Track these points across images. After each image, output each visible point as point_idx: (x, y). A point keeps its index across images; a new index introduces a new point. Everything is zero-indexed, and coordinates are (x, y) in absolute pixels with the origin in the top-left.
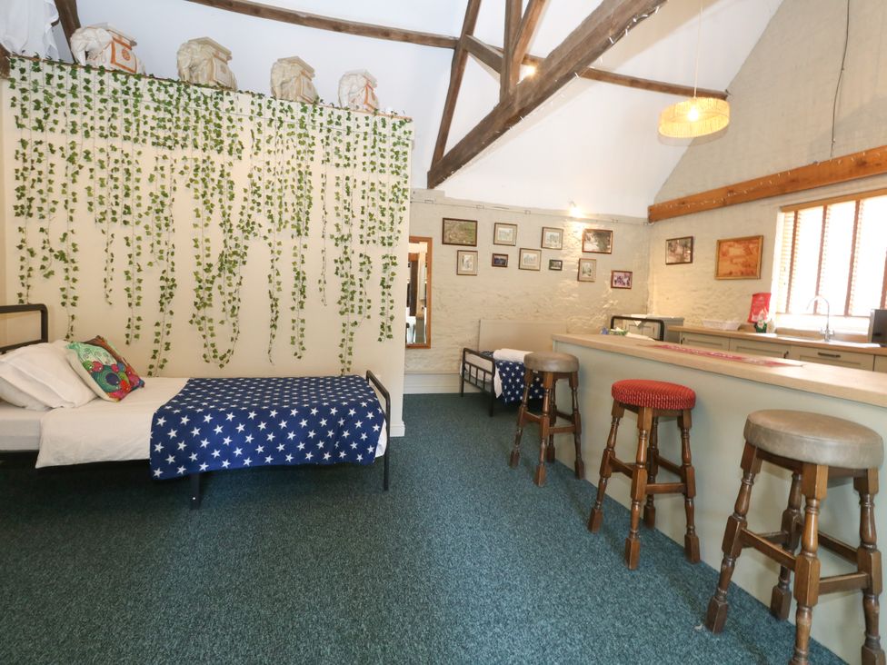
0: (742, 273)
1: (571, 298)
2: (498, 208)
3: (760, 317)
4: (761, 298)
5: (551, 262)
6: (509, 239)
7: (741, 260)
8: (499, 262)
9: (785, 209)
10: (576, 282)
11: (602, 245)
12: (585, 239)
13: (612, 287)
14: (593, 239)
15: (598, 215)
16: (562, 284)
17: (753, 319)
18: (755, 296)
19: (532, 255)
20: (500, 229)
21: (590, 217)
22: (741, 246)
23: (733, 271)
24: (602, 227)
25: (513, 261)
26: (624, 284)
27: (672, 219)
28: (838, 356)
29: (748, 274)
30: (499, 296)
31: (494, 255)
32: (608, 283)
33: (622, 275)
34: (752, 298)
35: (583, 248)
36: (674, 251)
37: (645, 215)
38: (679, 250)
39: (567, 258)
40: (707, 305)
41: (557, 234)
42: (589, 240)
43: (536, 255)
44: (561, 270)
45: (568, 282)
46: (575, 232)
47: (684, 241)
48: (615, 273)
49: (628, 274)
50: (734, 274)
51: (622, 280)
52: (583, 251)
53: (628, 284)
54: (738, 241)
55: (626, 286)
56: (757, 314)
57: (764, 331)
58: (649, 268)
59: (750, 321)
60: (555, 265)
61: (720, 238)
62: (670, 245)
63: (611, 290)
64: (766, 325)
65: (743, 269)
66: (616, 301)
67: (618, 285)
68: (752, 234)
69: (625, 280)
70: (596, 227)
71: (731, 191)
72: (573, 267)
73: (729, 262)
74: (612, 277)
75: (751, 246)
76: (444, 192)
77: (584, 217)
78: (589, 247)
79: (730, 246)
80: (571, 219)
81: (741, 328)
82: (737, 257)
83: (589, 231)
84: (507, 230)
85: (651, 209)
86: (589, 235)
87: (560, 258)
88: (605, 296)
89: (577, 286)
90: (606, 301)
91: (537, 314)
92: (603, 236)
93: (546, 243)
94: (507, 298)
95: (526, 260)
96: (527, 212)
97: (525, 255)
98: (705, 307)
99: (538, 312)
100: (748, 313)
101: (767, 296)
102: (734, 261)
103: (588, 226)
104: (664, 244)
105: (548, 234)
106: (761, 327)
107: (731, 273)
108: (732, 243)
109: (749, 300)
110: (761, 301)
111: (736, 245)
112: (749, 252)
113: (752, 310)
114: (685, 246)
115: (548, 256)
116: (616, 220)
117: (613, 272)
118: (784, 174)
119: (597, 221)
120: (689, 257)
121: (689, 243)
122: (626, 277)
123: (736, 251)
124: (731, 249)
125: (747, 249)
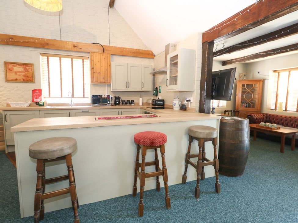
0: (24, 80)
3: (39, 100)
7: (22, 74)
9: (42, 54)
17: (35, 100)
18: (34, 91)
22: (22, 67)
23: (18, 78)
28: (89, 111)
29: (28, 81)
34: (32, 92)
50: (18, 80)
54: (18, 64)
56: (37, 98)
57: (43, 105)
59: (34, 102)
61: (6, 61)
64: (44, 103)
65: (25, 78)
68: (27, 62)
73: (14, 74)
75: (27, 68)
79: (14, 66)
81: (30, 105)
82: (20, 72)
101: (40, 91)
102: (18, 74)
106: (41, 104)
107: (16, 79)
108: (15, 65)
109: (31, 93)
110: (37, 93)
111: (18, 66)
112: (27, 71)
113: (33, 97)
123: (18, 69)
124: (14, 68)
125: (25, 69)
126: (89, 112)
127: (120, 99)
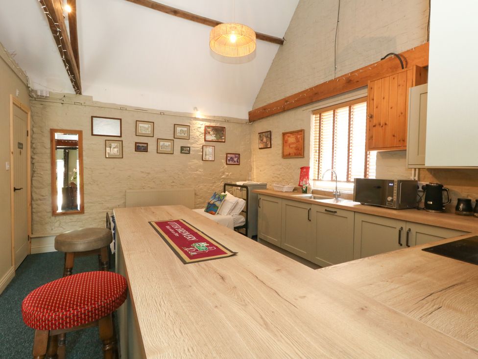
0: (295, 154)
1: (198, 172)
2: (138, 110)
3: (304, 183)
4: (305, 170)
5: (182, 148)
6: (149, 132)
7: (294, 146)
8: (141, 148)
9: (315, 112)
10: (201, 161)
11: (218, 136)
12: (206, 133)
13: (227, 164)
14: (211, 133)
15: (214, 117)
16: (190, 163)
17: (301, 184)
18: (302, 168)
19: (167, 144)
20: (141, 125)
21: (208, 118)
22: (294, 136)
23: (291, 153)
24: (218, 125)
25: (152, 148)
26: (235, 162)
27: (261, 120)
28: (336, 212)
29: (298, 155)
30: (142, 172)
31: (136, 143)
32: (224, 161)
33: (232, 156)
34: (300, 170)
35: (205, 139)
36: (262, 140)
37: (246, 117)
38: (265, 140)
39: (193, 145)
40: (279, 175)
41: (185, 129)
42: (209, 133)
43: (170, 143)
44: (189, 153)
45: (196, 161)
46: (199, 128)
47: (266, 134)
48: (228, 155)
49: (237, 155)
50: (291, 155)
51: (234, 159)
52: (205, 141)
53: (237, 161)
54: (292, 133)
55: (236, 163)
56: (302, 181)
57: (305, 192)
58: (251, 151)
59: (299, 185)
60: (185, 150)
61: (284, 132)
62: (260, 136)
63: (226, 166)
64: (307, 187)
65: (295, 151)
66: (230, 173)
67: (231, 163)
68: (299, 129)
69: (236, 159)
70: (213, 124)
71: (287, 102)
72: (198, 151)
73: (288, 147)
74: (227, 157)
75: (298, 136)
76: (92, 97)
77: (204, 117)
78: (209, 138)
79: (289, 137)
80: (196, 119)
81: (295, 190)
82: (293, 143)
83: (208, 127)
84: (146, 126)
85: (250, 113)
86: (209, 130)
87: (189, 145)
88: (223, 170)
89: (202, 164)
90: (223, 173)
91: (173, 184)
92: (219, 131)
93: (178, 134)
94: (149, 173)
95: (163, 146)
96: (162, 113)
97: (161, 143)
98: (278, 176)
99: (173, 182)
100: (299, 180)
101: (308, 168)
102: (291, 146)
103: (208, 124)
104: (257, 136)
105: (179, 129)
106: (304, 189)
107: (290, 154)
108: (290, 135)
109: (299, 172)
110: (305, 172)
111: (292, 136)
112: (297, 140)
113: (300, 178)
114: (267, 137)
115: (179, 144)
116: (227, 120)
117: (227, 154)
118: (311, 89)
119: (214, 120)
120: (269, 144)
121: (268, 135)
122: (236, 157)
123: (291, 139)
124: (289, 139)
125: (297, 138)
126: (336, 214)
127: (445, 193)
